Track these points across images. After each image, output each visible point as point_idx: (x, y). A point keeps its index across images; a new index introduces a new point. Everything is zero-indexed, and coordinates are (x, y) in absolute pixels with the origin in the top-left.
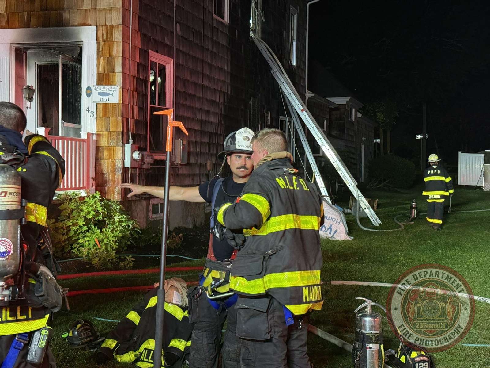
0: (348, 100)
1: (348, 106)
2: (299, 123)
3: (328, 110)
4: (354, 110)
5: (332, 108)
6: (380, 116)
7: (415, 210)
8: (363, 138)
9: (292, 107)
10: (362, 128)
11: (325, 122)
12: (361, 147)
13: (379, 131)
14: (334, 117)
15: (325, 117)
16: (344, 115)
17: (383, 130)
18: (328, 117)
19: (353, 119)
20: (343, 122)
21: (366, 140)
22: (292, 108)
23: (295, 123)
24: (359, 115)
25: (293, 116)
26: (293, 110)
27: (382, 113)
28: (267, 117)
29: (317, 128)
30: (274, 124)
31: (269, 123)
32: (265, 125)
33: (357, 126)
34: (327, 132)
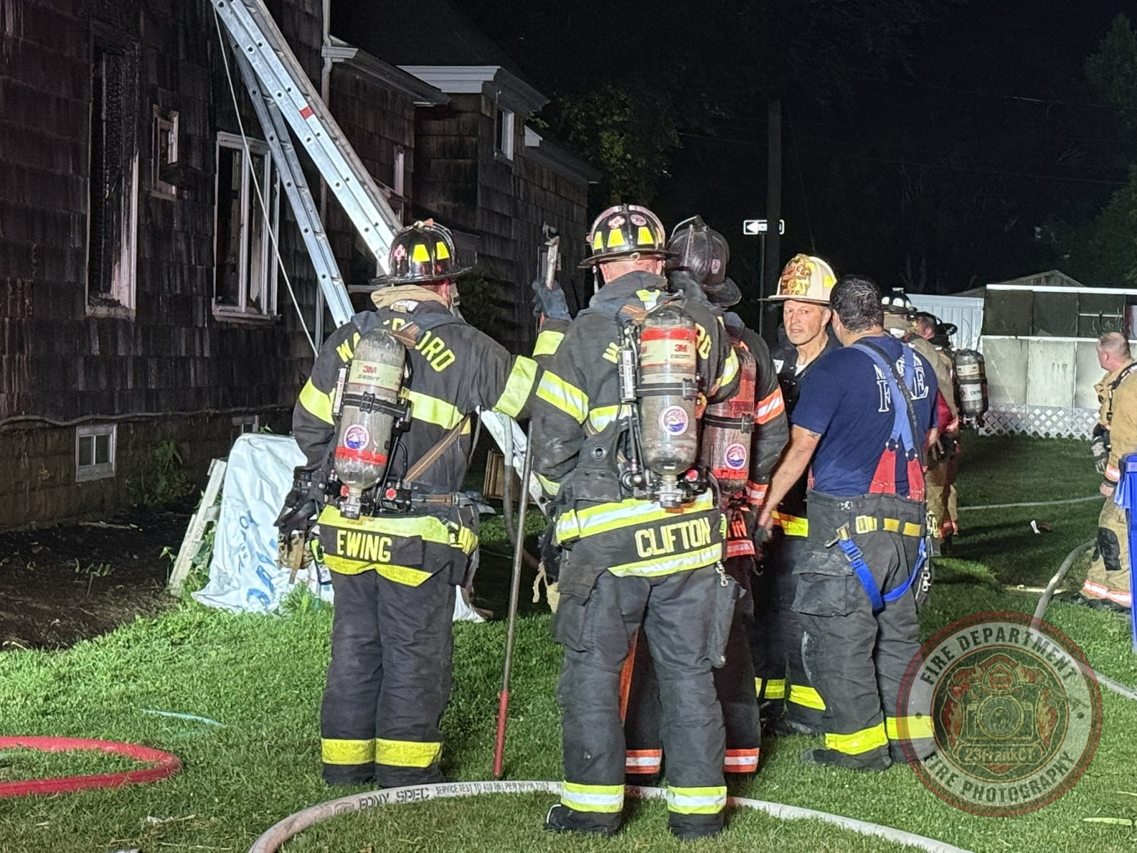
0: (491, 78)
1: (491, 102)
2: (295, 163)
3: (410, 115)
4: (510, 119)
5: (425, 108)
6: (613, 146)
8: (546, 227)
9: (266, 98)
10: (541, 187)
11: (400, 161)
14: (433, 144)
15: (397, 144)
16: (475, 136)
18: (409, 141)
19: (509, 153)
21: (558, 233)
22: (266, 102)
23: (280, 161)
24: (532, 139)
25: (269, 132)
26: (268, 110)
27: (621, 135)
28: (166, 132)
29: (363, 184)
30: (195, 162)
31: (174, 157)
32: (155, 167)
33: (521, 182)
34: (406, 200)
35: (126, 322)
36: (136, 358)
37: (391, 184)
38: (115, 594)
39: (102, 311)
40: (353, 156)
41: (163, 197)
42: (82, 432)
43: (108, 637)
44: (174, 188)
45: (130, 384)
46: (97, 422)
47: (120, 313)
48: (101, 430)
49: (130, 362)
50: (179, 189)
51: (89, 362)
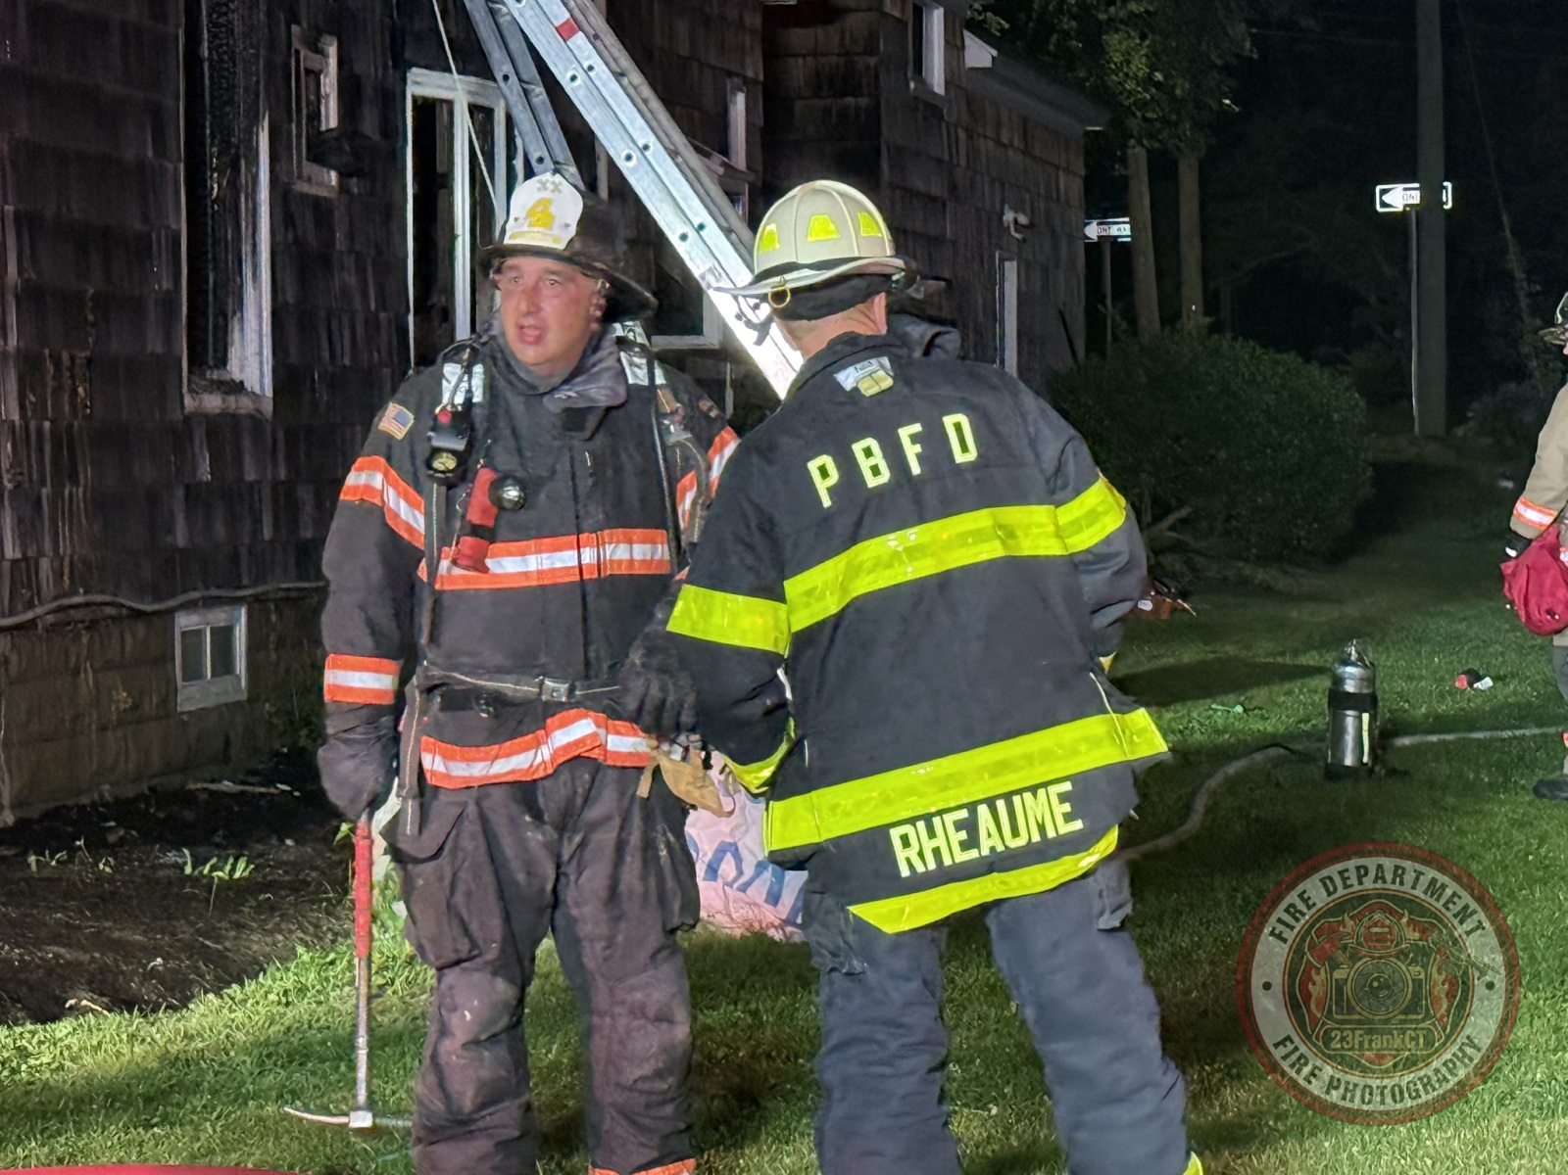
2: (549, 119)
3: (755, 21)
4: (936, 19)
5: (781, 7)
6: (1130, 59)
7: (1360, 719)
8: (1009, 216)
10: (998, 142)
11: (739, 105)
12: (992, 280)
13: (1124, 161)
14: (796, 72)
15: (731, 75)
16: (872, 51)
17: (1149, 151)
18: (754, 70)
19: (938, 83)
20: (864, 101)
21: (1031, 226)
23: (522, 116)
24: (979, 54)
25: (501, 66)
27: (1143, 37)
28: (315, 73)
29: (673, 154)
30: (369, 125)
31: (331, 117)
32: (299, 136)
33: (962, 135)
34: (751, 177)
35: (255, 420)
36: (276, 484)
37: (724, 150)
38: (259, 908)
39: (213, 402)
40: (656, 104)
41: (314, 191)
42: (185, 621)
43: (250, 986)
44: (333, 175)
45: (267, 533)
46: (211, 603)
47: (245, 405)
48: (219, 617)
49: (267, 492)
50: (341, 175)
51: (194, 494)
